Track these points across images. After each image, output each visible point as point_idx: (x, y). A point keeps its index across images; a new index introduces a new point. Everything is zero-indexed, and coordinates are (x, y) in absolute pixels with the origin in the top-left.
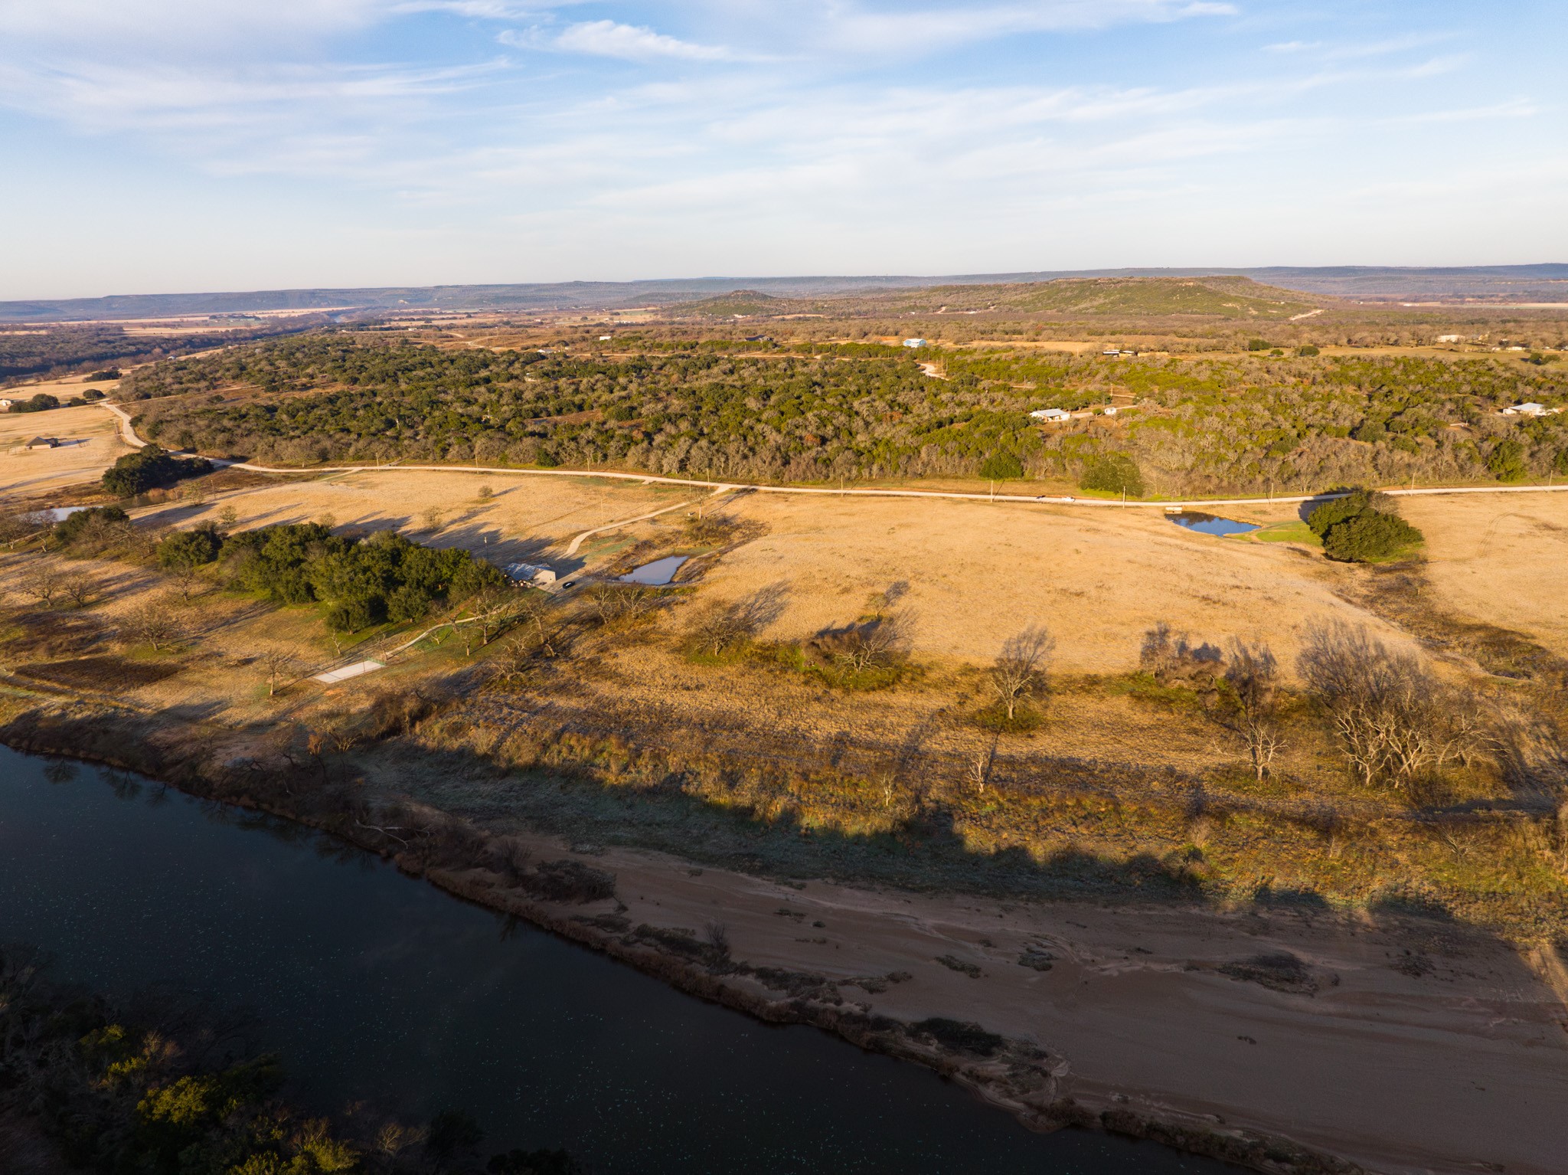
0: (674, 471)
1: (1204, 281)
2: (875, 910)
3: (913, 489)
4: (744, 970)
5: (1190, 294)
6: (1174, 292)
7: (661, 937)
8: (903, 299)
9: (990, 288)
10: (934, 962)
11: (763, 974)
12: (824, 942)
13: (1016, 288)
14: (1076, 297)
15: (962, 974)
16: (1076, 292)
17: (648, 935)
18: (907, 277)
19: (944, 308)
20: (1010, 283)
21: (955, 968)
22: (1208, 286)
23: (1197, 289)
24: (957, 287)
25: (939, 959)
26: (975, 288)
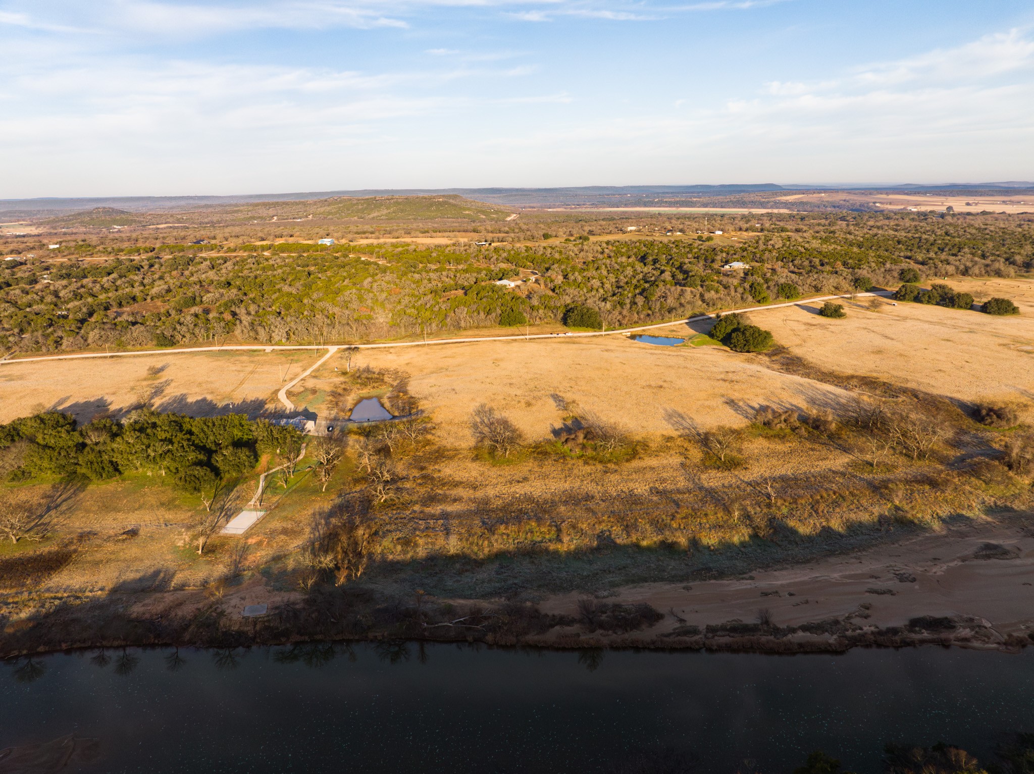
0: (284, 340)
1: (450, 197)
2: (806, 578)
3: (467, 337)
4: (793, 631)
5: (442, 206)
6: (431, 205)
7: (723, 628)
8: (237, 211)
9: (297, 204)
10: (868, 594)
11: (804, 628)
12: (807, 602)
13: (315, 203)
14: (366, 209)
15: (886, 595)
16: (365, 205)
17: (717, 630)
18: (213, 197)
19: (275, 218)
20: (310, 200)
21: (882, 594)
22: (451, 201)
23: (445, 203)
24: (273, 204)
25: (867, 591)
26: (287, 204)
